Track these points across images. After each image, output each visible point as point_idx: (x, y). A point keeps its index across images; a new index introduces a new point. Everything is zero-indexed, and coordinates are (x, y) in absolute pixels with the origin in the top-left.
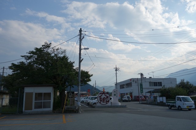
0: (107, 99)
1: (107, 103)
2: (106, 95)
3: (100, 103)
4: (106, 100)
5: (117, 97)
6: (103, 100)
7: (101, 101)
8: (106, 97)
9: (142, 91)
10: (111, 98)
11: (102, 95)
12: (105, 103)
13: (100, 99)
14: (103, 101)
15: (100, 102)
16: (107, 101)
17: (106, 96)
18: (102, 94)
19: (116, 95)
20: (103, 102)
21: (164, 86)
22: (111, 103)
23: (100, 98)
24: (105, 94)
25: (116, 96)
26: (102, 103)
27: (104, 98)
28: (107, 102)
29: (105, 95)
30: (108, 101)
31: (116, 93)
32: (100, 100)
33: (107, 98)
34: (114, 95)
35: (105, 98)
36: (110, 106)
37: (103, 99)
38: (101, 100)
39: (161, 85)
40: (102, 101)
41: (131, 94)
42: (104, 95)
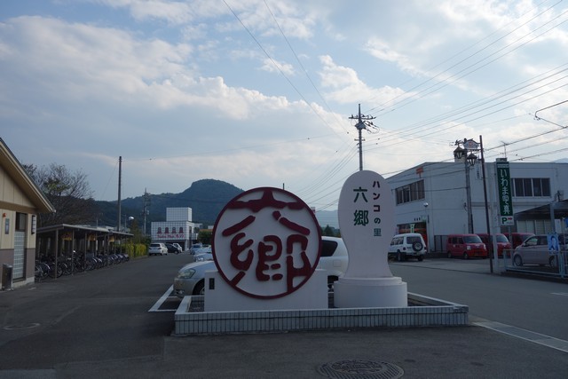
0: (296, 248)
1: (296, 281)
2: (286, 214)
3: (233, 284)
4: (282, 261)
5: (377, 232)
6: (262, 258)
7: (242, 267)
8: (283, 234)
9: (506, 208)
10: (335, 245)
11: (249, 220)
12: (279, 287)
13: (235, 249)
14: (261, 267)
15: (231, 273)
16: (298, 264)
17: (285, 222)
18: (255, 206)
19: (372, 216)
20: (261, 277)
21: (559, 194)
22: (332, 279)
23: (234, 242)
24: (281, 205)
25: (372, 225)
26: (249, 283)
27: (267, 238)
28: (292, 272)
29: (276, 215)
30: (307, 271)
31: (369, 207)
32: (234, 261)
33: (291, 240)
34: (357, 221)
35: (275, 239)
36: (319, 315)
37: (262, 248)
38: (242, 257)
39: (547, 193)
40: (251, 273)
41: (421, 227)
42: (267, 213)
